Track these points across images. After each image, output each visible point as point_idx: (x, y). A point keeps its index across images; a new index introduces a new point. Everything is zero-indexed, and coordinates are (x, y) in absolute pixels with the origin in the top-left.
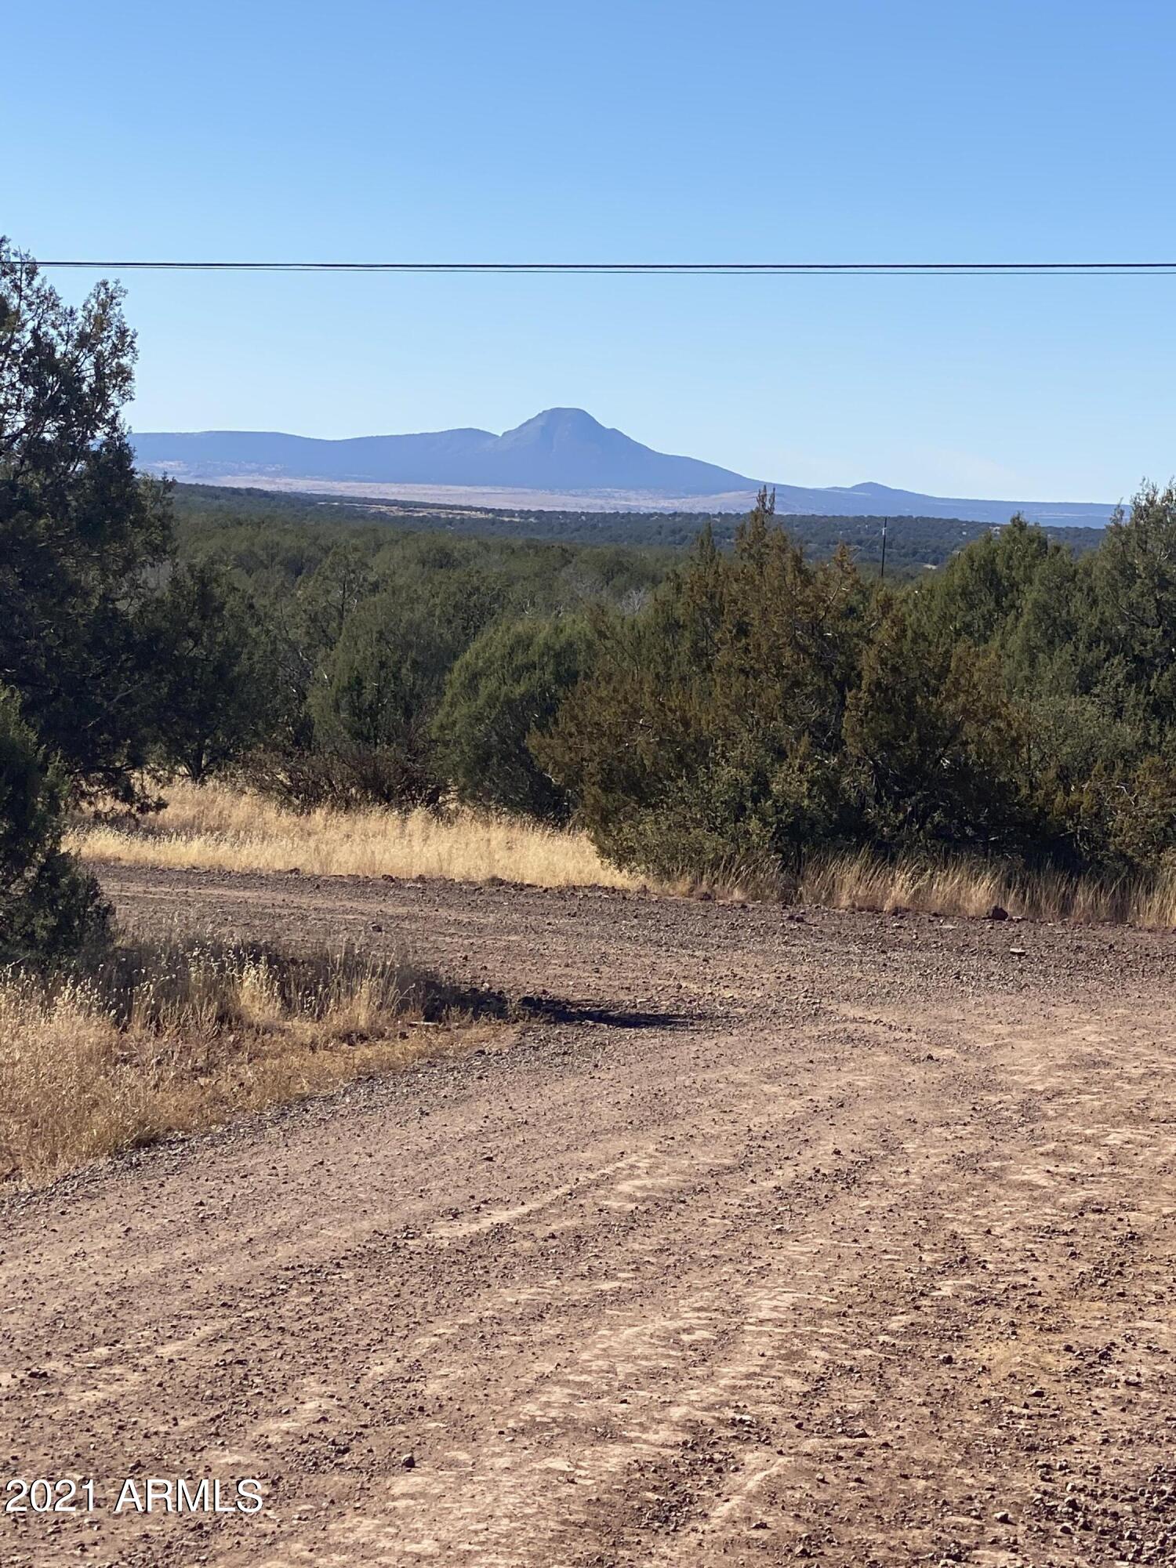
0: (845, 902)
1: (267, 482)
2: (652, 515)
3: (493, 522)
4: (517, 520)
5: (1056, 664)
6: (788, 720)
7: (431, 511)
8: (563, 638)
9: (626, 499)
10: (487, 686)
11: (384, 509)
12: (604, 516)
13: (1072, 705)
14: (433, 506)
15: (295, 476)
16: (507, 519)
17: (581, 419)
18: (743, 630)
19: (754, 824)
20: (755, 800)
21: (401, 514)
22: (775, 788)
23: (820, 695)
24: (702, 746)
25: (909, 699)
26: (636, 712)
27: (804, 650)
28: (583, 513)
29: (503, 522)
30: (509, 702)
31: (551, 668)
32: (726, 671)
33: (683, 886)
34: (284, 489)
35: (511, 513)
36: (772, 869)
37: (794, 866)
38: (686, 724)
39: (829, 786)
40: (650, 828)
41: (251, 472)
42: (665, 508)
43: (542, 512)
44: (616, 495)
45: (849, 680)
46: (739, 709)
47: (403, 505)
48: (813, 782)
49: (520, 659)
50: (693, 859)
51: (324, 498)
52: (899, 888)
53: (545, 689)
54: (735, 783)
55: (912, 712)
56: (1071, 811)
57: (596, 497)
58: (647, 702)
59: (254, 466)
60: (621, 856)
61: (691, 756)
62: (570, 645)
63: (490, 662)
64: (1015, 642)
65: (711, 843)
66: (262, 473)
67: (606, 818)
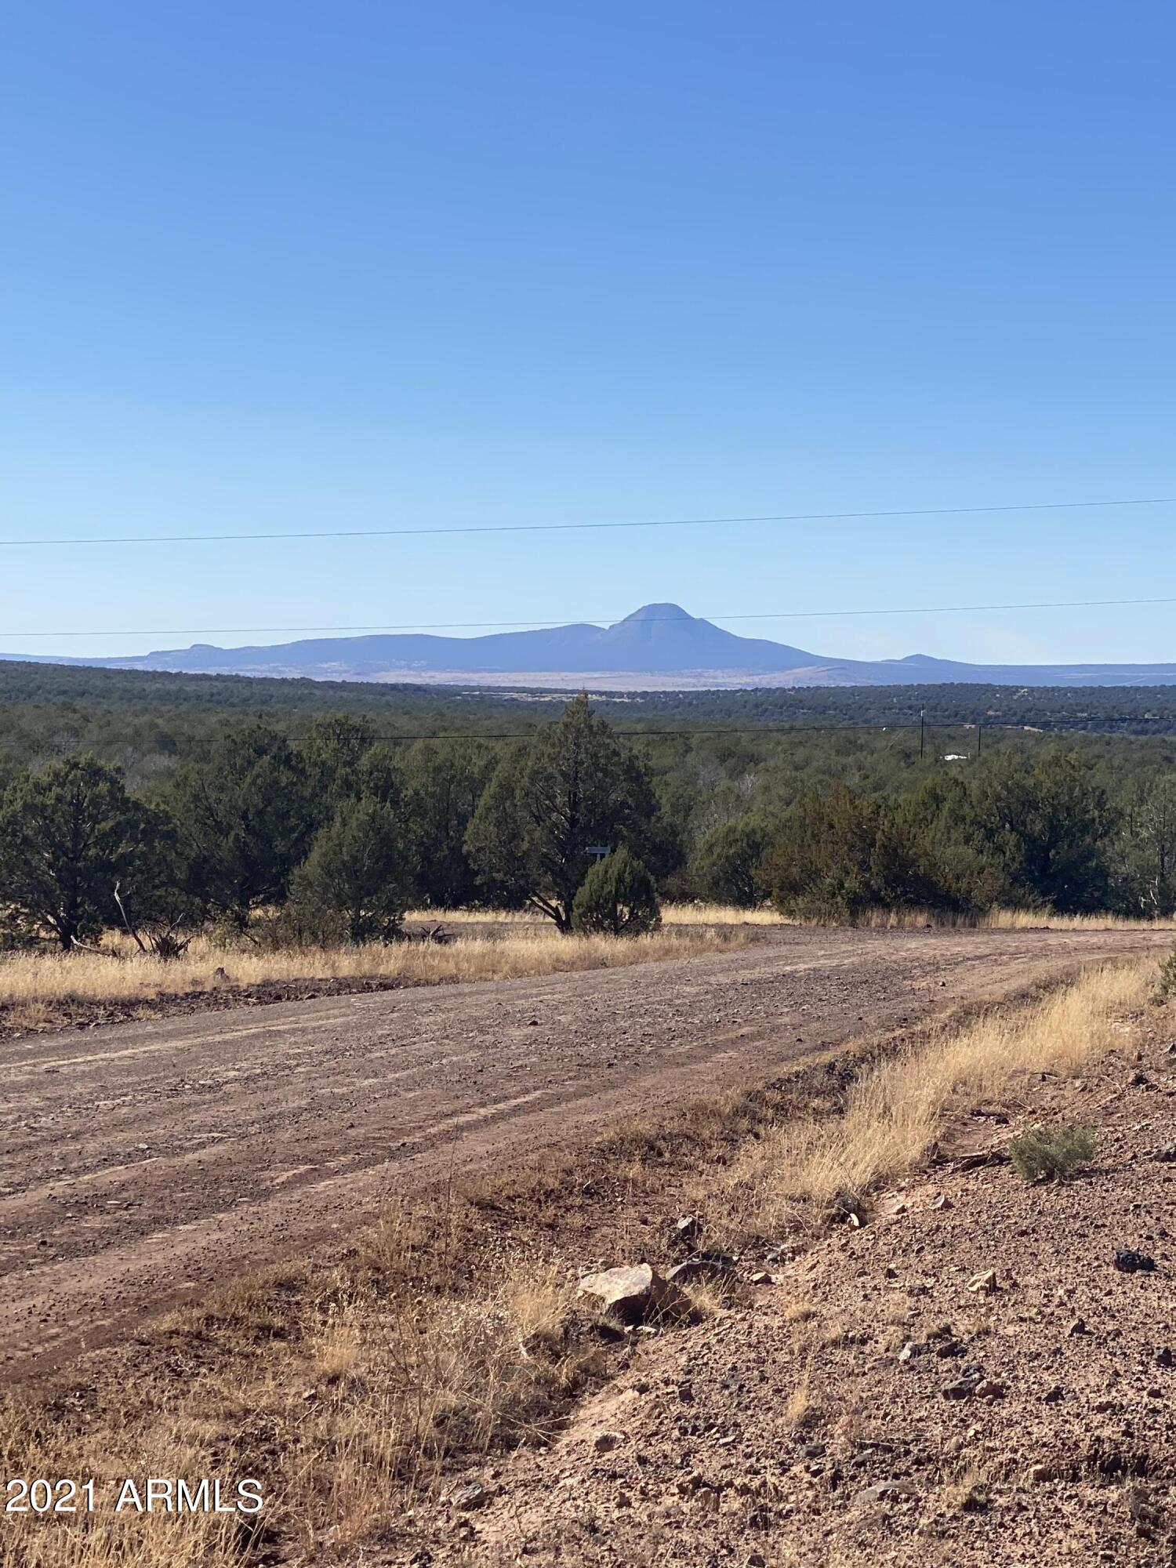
0: (873, 925)
1: (415, 676)
2: (737, 691)
3: (607, 704)
4: (626, 700)
5: (957, 834)
6: (850, 860)
7: (555, 696)
8: (750, 827)
9: (714, 678)
10: (717, 850)
11: (515, 695)
12: (698, 694)
13: (961, 849)
14: (556, 691)
15: (437, 670)
16: (618, 700)
17: (674, 613)
18: (832, 827)
19: (839, 899)
20: (839, 890)
21: (530, 699)
22: (846, 885)
23: (862, 850)
24: (817, 872)
25: (895, 850)
26: (793, 860)
27: (855, 833)
28: (680, 692)
29: (615, 703)
30: (727, 857)
31: (745, 840)
32: (825, 842)
33: (814, 922)
34: (431, 682)
35: (621, 695)
36: (846, 913)
37: (854, 914)
38: (812, 863)
39: (866, 885)
40: (801, 902)
41: (401, 668)
42: (748, 684)
43: (646, 693)
44: (706, 674)
45: (872, 845)
46: (832, 857)
47: (532, 692)
48: (860, 883)
49: (731, 838)
50: (818, 913)
51: (466, 688)
52: (893, 919)
53: (744, 851)
54: (831, 885)
55: (897, 855)
56: (959, 890)
57: (688, 677)
58: (797, 856)
59: (403, 663)
60: (790, 913)
61: (813, 876)
62: (753, 830)
63: (718, 839)
64: (942, 824)
65: (824, 907)
66: (410, 668)
67: (782, 902)
